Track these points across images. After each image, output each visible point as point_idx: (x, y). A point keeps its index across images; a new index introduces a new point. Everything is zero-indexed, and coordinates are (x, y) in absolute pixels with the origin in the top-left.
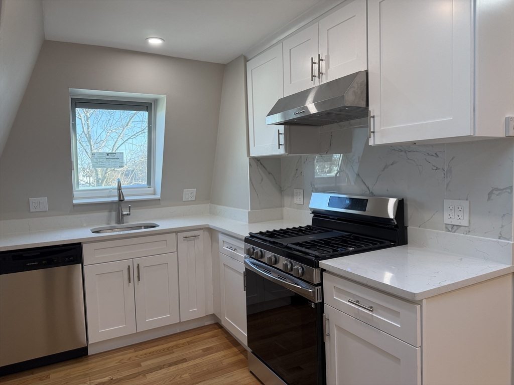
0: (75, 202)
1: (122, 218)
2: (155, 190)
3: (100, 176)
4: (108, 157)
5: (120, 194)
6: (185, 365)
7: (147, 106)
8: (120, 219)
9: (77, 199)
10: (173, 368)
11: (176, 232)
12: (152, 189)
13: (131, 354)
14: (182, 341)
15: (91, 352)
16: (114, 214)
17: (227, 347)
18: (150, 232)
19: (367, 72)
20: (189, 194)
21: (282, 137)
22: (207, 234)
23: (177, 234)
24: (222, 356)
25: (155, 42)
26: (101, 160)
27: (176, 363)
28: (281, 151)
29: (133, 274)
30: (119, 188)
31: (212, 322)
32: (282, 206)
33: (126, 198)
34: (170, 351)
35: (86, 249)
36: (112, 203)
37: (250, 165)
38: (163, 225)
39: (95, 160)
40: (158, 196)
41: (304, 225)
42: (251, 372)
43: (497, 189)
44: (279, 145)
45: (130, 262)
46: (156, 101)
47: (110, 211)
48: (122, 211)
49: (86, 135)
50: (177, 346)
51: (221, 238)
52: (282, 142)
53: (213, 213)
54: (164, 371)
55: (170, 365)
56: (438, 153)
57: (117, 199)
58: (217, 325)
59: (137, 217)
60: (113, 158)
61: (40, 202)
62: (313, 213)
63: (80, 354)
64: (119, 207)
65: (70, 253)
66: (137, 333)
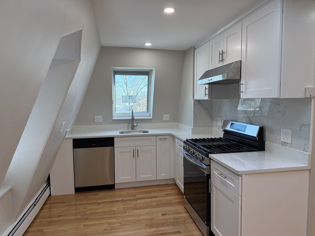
0: (114, 118)
1: (134, 127)
2: (150, 114)
4: (129, 98)
5: (133, 116)
6: (155, 199)
7: (147, 73)
8: (133, 128)
10: (149, 200)
11: (156, 135)
12: (149, 114)
13: (133, 191)
14: (156, 189)
15: (116, 187)
16: (130, 125)
17: (178, 195)
18: (146, 135)
19: (241, 61)
20: (166, 117)
21: (207, 91)
22: (171, 138)
23: (156, 137)
24: (175, 198)
25: (148, 44)
26: (126, 99)
27: (151, 198)
28: (207, 98)
29: (136, 154)
30: (132, 113)
31: (173, 183)
32: (212, 126)
33: (135, 118)
34: (150, 192)
35: (116, 140)
36: (130, 120)
37: (194, 104)
38: (151, 132)
39: (123, 99)
40: (151, 118)
41: (218, 137)
42: (185, 207)
43: (304, 125)
44: (206, 94)
45: (134, 148)
46: (152, 70)
47: (129, 124)
48: (134, 124)
50: (154, 191)
51: (177, 140)
52: (207, 93)
53: (177, 128)
54: (145, 200)
55: (149, 198)
56: (280, 103)
57: (131, 118)
58: (175, 185)
59: (141, 127)
61: (99, 118)
62: (224, 131)
63: (111, 187)
64: (132, 122)
65: (109, 142)
66: (136, 182)
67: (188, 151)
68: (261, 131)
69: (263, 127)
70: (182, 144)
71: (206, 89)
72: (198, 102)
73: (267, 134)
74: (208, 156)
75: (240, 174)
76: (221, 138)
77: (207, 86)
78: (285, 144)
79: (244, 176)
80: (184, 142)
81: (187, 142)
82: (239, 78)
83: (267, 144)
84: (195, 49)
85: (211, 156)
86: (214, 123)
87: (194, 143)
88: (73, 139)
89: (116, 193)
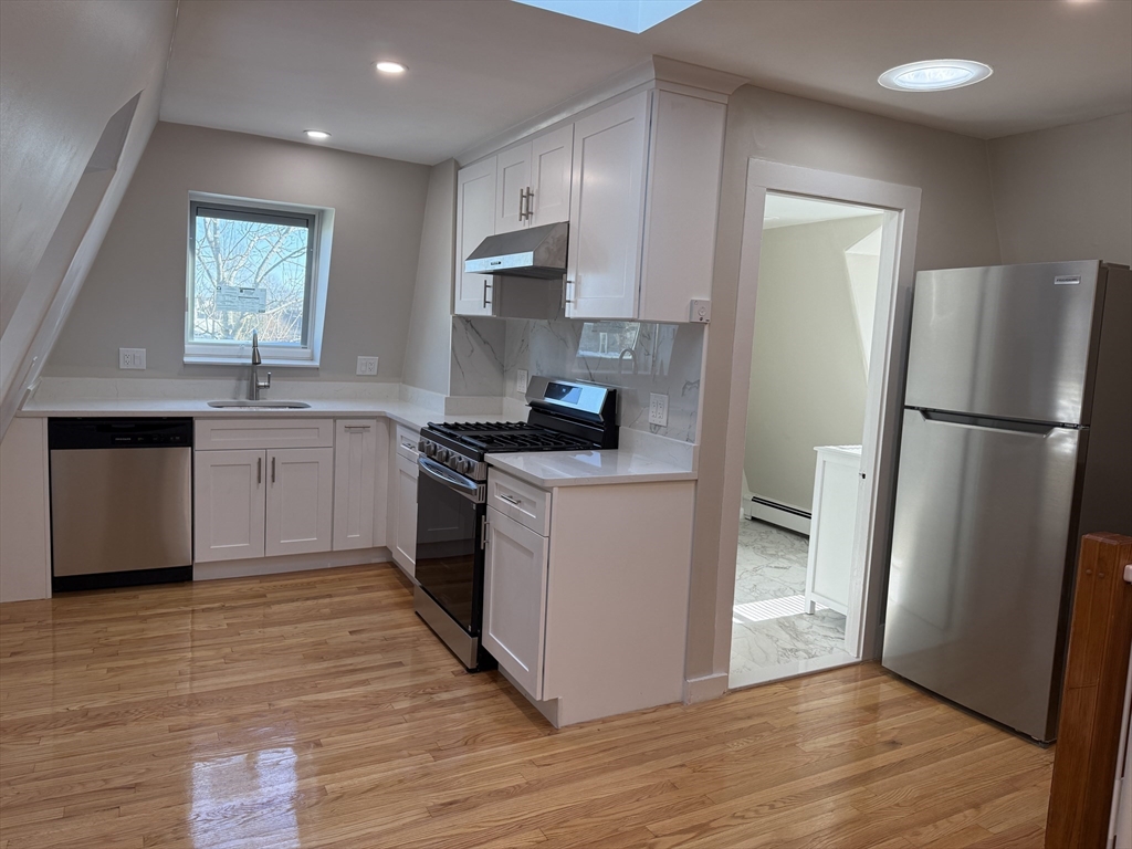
0: (186, 359)
1: (257, 391)
2: (312, 352)
3: (231, 322)
4: (241, 295)
5: (255, 355)
6: (327, 600)
7: (307, 219)
8: (254, 392)
9: (189, 355)
10: (309, 603)
11: (335, 417)
12: (309, 351)
13: (256, 586)
14: (330, 577)
15: (197, 575)
16: (245, 384)
17: (396, 587)
18: (298, 416)
19: (568, 223)
20: (367, 363)
21: (489, 291)
22: (383, 426)
23: (335, 421)
24: (384, 595)
26: (230, 299)
27: (315, 598)
28: (488, 312)
29: (266, 472)
30: (255, 345)
31: (384, 560)
32: (502, 394)
33: (264, 362)
34: (310, 586)
35: (198, 426)
36: (243, 366)
37: (454, 327)
38: (316, 407)
39: (221, 298)
40: (317, 363)
41: (514, 421)
42: (416, 613)
43: (688, 383)
44: (485, 302)
45: (262, 454)
46: (322, 212)
47: (239, 379)
48: (257, 381)
49: (210, 242)
50: (322, 582)
51: (400, 431)
52: (489, 298)
53: (403, 398)
54: (298, 604)
55: (308, 599)
57: (250, 361)
58: (393, 565)
59: (279, 394)
60: (250, 297)
61: (133, 356)
62: (531, 405)
63: (181, 576)
64: (252, 374)
65: (176, 432)
66: (266, 558)
67: (431, 453)
68: (612, 400)
69: (615, 391)
70: (417, 439)
71: (486, 286)
72: (466, 323)
73: (625, 410)
74: (481, 459)
75: (547, 485)
76: (521, 424)
77: (490, 278)
78: (655, 428)
79: (555, 490)
80: (423, 432)
81: (430, 432)
82: (563, 267)
83: (624, 432)
84: (458, 167)
85: (490, 457)
86: (509, 385)
87: (449, 431)
88: (51, 420)
89: (197, 592)
